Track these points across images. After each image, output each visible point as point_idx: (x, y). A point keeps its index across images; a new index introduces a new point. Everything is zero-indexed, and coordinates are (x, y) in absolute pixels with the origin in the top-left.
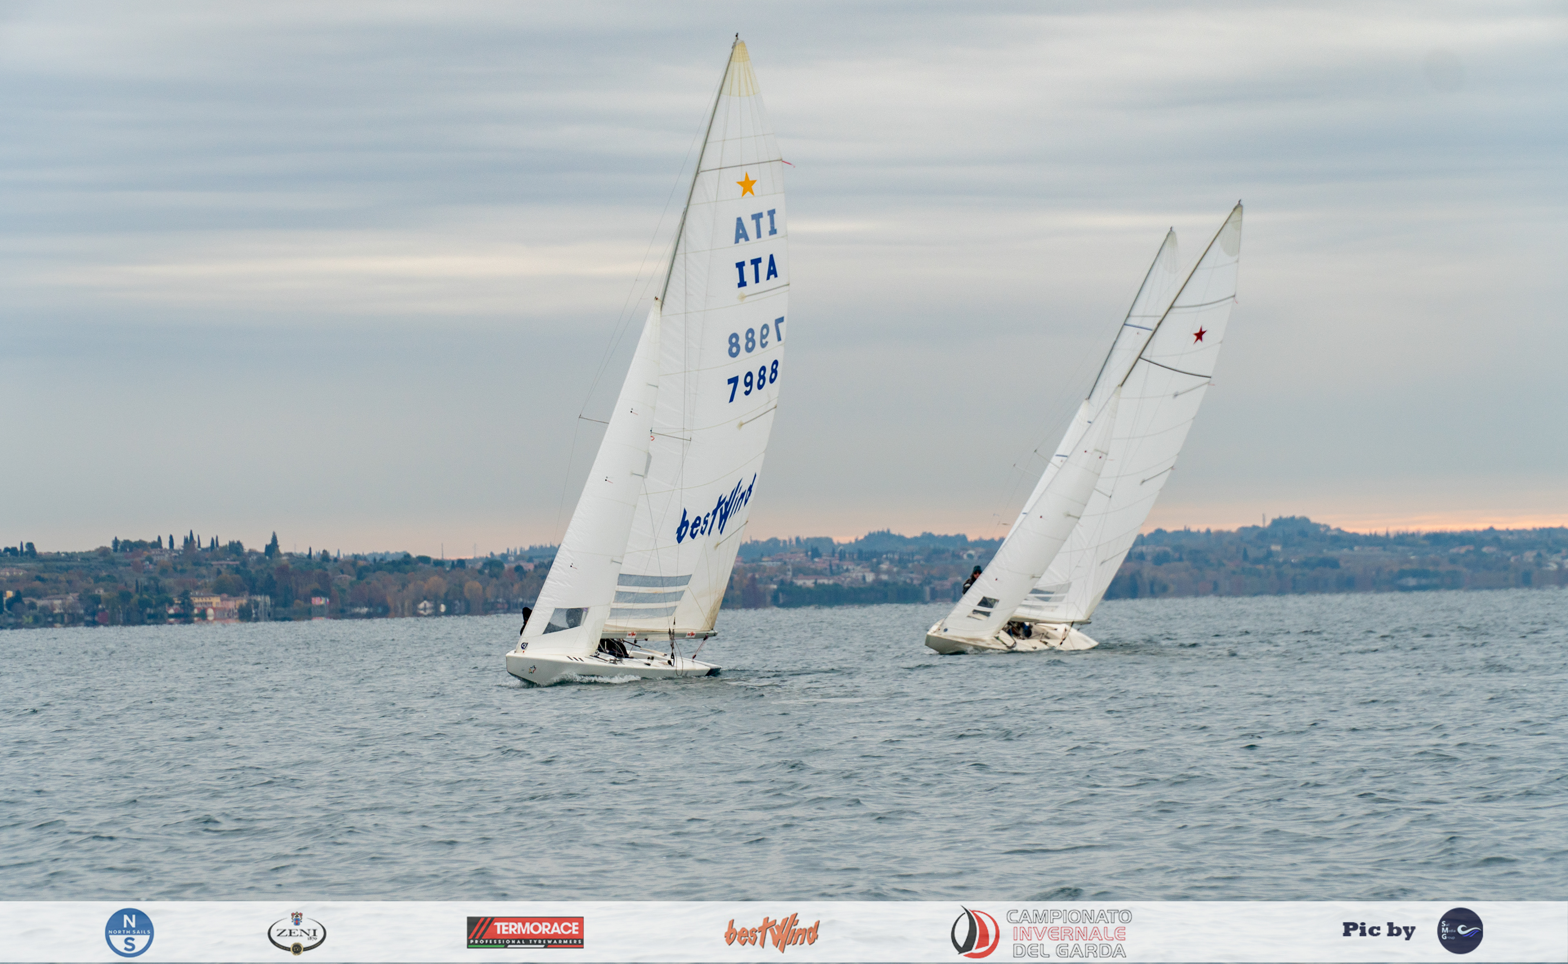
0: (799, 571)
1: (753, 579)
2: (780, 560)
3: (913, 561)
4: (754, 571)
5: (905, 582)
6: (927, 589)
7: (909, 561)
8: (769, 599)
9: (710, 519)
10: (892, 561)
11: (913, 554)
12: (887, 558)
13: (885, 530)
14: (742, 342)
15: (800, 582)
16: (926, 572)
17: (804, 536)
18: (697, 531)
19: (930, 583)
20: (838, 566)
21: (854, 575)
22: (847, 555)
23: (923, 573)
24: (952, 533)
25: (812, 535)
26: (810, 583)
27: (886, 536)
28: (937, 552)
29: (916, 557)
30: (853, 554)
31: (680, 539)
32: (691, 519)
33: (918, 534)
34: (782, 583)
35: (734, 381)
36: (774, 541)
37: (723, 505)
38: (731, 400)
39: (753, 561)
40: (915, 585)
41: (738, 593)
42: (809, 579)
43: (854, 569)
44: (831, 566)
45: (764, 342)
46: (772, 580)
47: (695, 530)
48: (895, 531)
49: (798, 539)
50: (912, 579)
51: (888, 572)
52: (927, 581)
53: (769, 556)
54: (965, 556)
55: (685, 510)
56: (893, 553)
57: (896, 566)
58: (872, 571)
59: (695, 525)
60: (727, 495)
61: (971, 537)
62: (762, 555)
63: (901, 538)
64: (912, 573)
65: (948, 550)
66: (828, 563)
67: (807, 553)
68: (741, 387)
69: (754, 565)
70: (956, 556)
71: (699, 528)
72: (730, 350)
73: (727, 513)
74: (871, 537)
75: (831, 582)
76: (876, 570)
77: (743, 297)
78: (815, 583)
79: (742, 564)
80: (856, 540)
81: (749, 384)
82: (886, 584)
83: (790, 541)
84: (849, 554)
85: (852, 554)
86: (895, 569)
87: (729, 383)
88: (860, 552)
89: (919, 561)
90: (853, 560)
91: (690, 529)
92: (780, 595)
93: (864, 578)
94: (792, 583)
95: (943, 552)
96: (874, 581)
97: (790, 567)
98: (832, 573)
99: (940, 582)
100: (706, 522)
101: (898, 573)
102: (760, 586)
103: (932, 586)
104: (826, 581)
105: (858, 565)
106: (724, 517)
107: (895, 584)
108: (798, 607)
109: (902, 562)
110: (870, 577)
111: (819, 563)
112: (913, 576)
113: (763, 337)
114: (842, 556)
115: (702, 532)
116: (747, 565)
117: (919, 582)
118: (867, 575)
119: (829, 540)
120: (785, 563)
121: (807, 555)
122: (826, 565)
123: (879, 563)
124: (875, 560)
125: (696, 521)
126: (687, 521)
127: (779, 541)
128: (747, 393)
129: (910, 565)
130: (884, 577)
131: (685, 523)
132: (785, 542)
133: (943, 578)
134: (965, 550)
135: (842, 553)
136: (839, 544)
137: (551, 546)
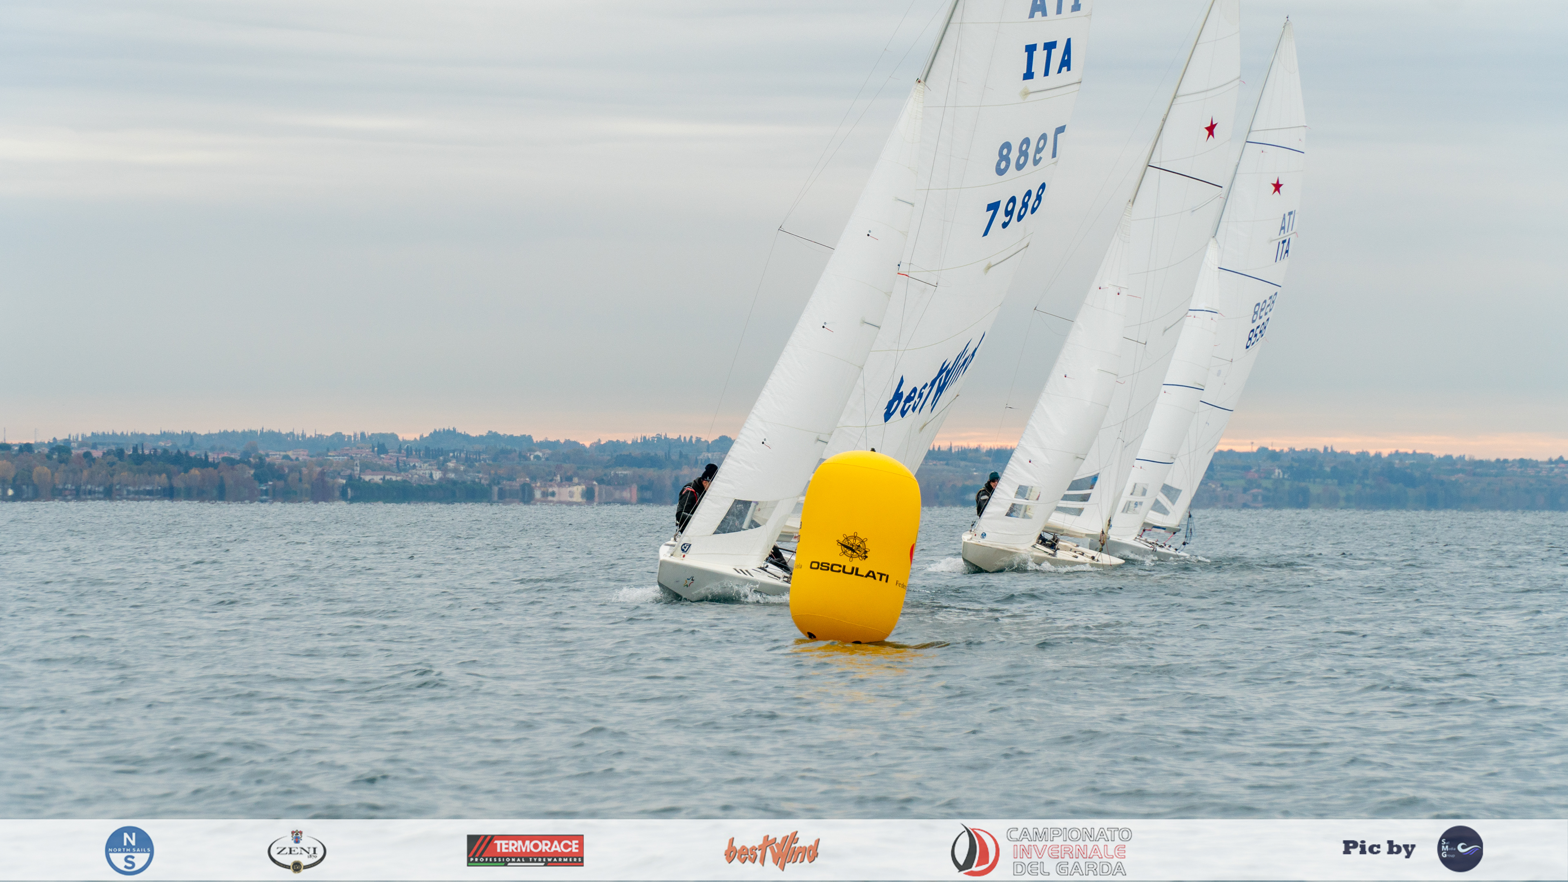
0: (366, 467)
1: (322, 474)
2: (347, 455)
3: (480, 460)
4: (320, 465)
5: (474, 482)
6: (496, 489)
7: (476, 460)
8: (337, 494)
9: (926, 392)
10: (458, 459)
11: (479, 453)
12: (454, 457)
13: (452, 429)
14: (1014, 155)
15: (367, 478)
16: (492, 472)
17: (369, 432)
18: (910, 406)
19: (499, 483)
20: (404, 461)
21: (421, 473)
22: (414, 453)
23: (490, 474)
24: (517, 434)
25: (377, 431)
26: (377, 479)
27: (451, 434)
28: (504, 452)
29: (483, 456)
30: (420, 451)
31: (888, 416)
32: (906, 391)
33: (484, 433)
34: (350, 478)
35: (994, 207)
36: (339, 436)
37: (944, 374)
38: (986, 234)
39: (319, 455)
40: (483, 485)
41: (307, 486)
42: (377, 475)
43: (421, 467)
44: (398, 462)
45: (1038, 158)
46: (339, 474)
47: (908, 405)
48: (460, 430)
49: (363, 434)
50: (480, 479)
51: (455, 470)
52: (496, 481)
53: (335, 450)
54: (532, 457)
55: (902, 378)
56: (461, 451)
57: (463, 465)
58: (439, 469)
59: (909, 399)
60: (952, 360)
61: (537, 439)
62: (328, 450)
63: (466, 437)
64: (479, 472)
65: (515, 451)
66: (396, 459)
67: (373, 447)
68: (1001, 217)
69: (320, 458)
70: (523, 457)
71: (912, 403)
72: (998, 164)
73: (945, 384)
74: (435, 435)
75: (399, 478)
76: (442, 467)
77: (1026, 93)
78: (383, 479)
79: (309, 458)
80: (421, 436)
81: (1009, 213)
82: (454, 483)
83: (355, 435)
84: (416, 451)
85: (418, 451)
86: (462, 468)
87: (988, 210)
88: (427, 449)
89: (485, 460)
90: (420, 457)
91: (902, 403)
92: (349, 491)
93: (431, 476)
94: (360, 478)
95: (510, 452)
96: (441, 479)
97: (358, 462)
98: (400, 470)
99: (508, 482)
100: (921, 395)
101: (465, 471)
102: (327, 479)
103: (500, 486)
104: (394, 478)
105: (425, 462)
106: (940, 390)
107: (464, 482)
108: (368, 502)
109: (469, 461)
110: (437, 475)
111: (385, 460)
112: (481, 475)
113: (1039, 150)
114: (409, 452)
115: (914, 409)
116: (314, 459)
117: (487, 482)
118: (434, 472)
119: (394, 436)
120: (352, 458)
121: (373, 451)
122: (393, 462)
123: (446, 461)
124: (441, 458)
125: (911, 393)
126: (902, 392)
127: (344, 436)
128: (1005, 225)
129: (477, 464)
130: (452, 476)
131: (898, 396)
132: (350, 437)
133: (511, 479)
134: (532, 450)
135: (410, 450)
136: (405, 442)
137: (113, 433)
